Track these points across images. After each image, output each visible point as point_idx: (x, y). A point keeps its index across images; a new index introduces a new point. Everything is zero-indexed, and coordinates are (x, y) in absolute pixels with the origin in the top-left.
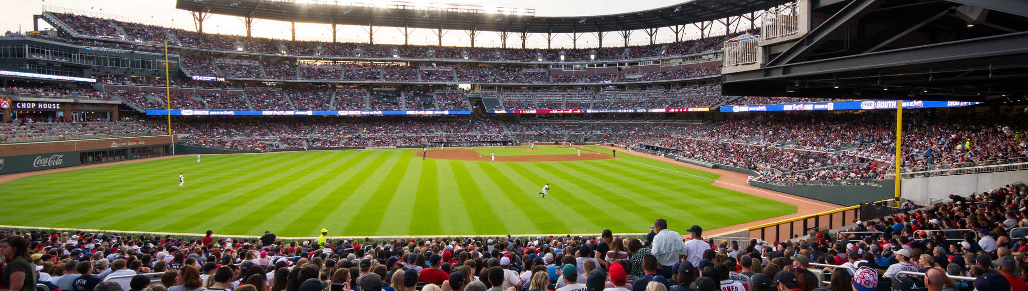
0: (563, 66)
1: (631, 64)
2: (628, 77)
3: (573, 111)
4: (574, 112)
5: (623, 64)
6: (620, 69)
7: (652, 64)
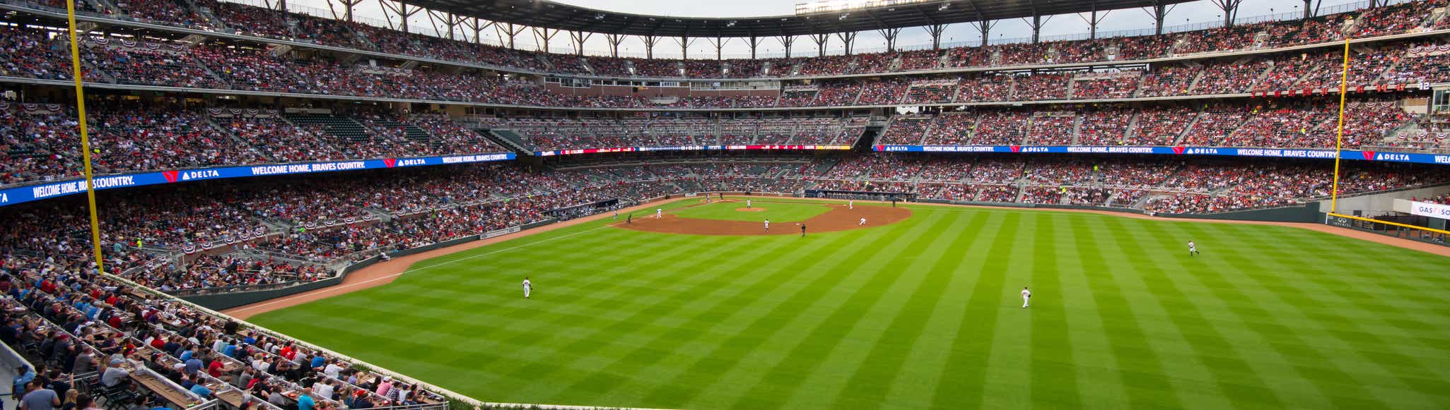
0: (560, 79)
1: (650, 84)
2: (658, 101)
3: (622, 149)
4: (625, 150)
5: (639, 83)
6: (635, 90)
7: (678, 86)
